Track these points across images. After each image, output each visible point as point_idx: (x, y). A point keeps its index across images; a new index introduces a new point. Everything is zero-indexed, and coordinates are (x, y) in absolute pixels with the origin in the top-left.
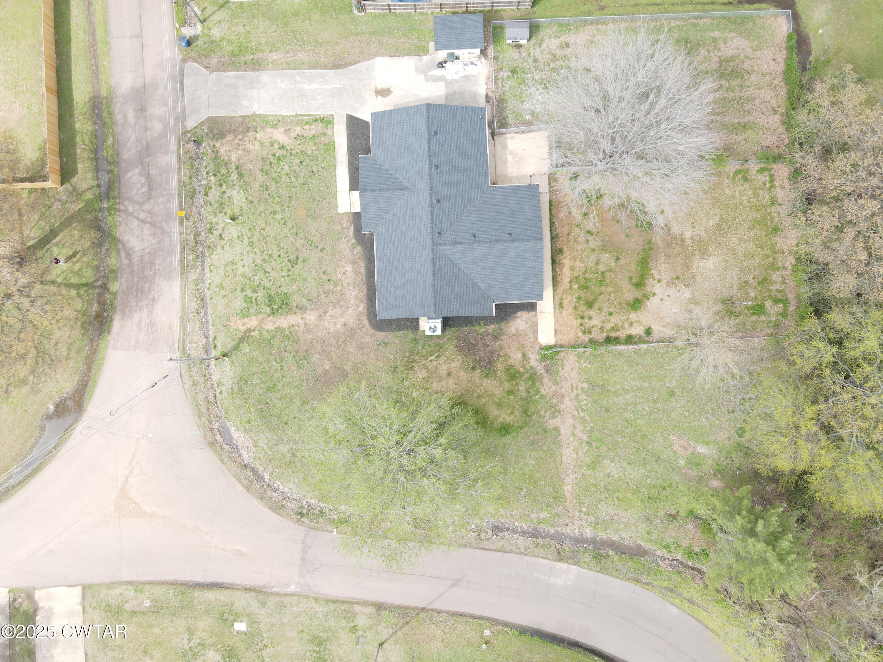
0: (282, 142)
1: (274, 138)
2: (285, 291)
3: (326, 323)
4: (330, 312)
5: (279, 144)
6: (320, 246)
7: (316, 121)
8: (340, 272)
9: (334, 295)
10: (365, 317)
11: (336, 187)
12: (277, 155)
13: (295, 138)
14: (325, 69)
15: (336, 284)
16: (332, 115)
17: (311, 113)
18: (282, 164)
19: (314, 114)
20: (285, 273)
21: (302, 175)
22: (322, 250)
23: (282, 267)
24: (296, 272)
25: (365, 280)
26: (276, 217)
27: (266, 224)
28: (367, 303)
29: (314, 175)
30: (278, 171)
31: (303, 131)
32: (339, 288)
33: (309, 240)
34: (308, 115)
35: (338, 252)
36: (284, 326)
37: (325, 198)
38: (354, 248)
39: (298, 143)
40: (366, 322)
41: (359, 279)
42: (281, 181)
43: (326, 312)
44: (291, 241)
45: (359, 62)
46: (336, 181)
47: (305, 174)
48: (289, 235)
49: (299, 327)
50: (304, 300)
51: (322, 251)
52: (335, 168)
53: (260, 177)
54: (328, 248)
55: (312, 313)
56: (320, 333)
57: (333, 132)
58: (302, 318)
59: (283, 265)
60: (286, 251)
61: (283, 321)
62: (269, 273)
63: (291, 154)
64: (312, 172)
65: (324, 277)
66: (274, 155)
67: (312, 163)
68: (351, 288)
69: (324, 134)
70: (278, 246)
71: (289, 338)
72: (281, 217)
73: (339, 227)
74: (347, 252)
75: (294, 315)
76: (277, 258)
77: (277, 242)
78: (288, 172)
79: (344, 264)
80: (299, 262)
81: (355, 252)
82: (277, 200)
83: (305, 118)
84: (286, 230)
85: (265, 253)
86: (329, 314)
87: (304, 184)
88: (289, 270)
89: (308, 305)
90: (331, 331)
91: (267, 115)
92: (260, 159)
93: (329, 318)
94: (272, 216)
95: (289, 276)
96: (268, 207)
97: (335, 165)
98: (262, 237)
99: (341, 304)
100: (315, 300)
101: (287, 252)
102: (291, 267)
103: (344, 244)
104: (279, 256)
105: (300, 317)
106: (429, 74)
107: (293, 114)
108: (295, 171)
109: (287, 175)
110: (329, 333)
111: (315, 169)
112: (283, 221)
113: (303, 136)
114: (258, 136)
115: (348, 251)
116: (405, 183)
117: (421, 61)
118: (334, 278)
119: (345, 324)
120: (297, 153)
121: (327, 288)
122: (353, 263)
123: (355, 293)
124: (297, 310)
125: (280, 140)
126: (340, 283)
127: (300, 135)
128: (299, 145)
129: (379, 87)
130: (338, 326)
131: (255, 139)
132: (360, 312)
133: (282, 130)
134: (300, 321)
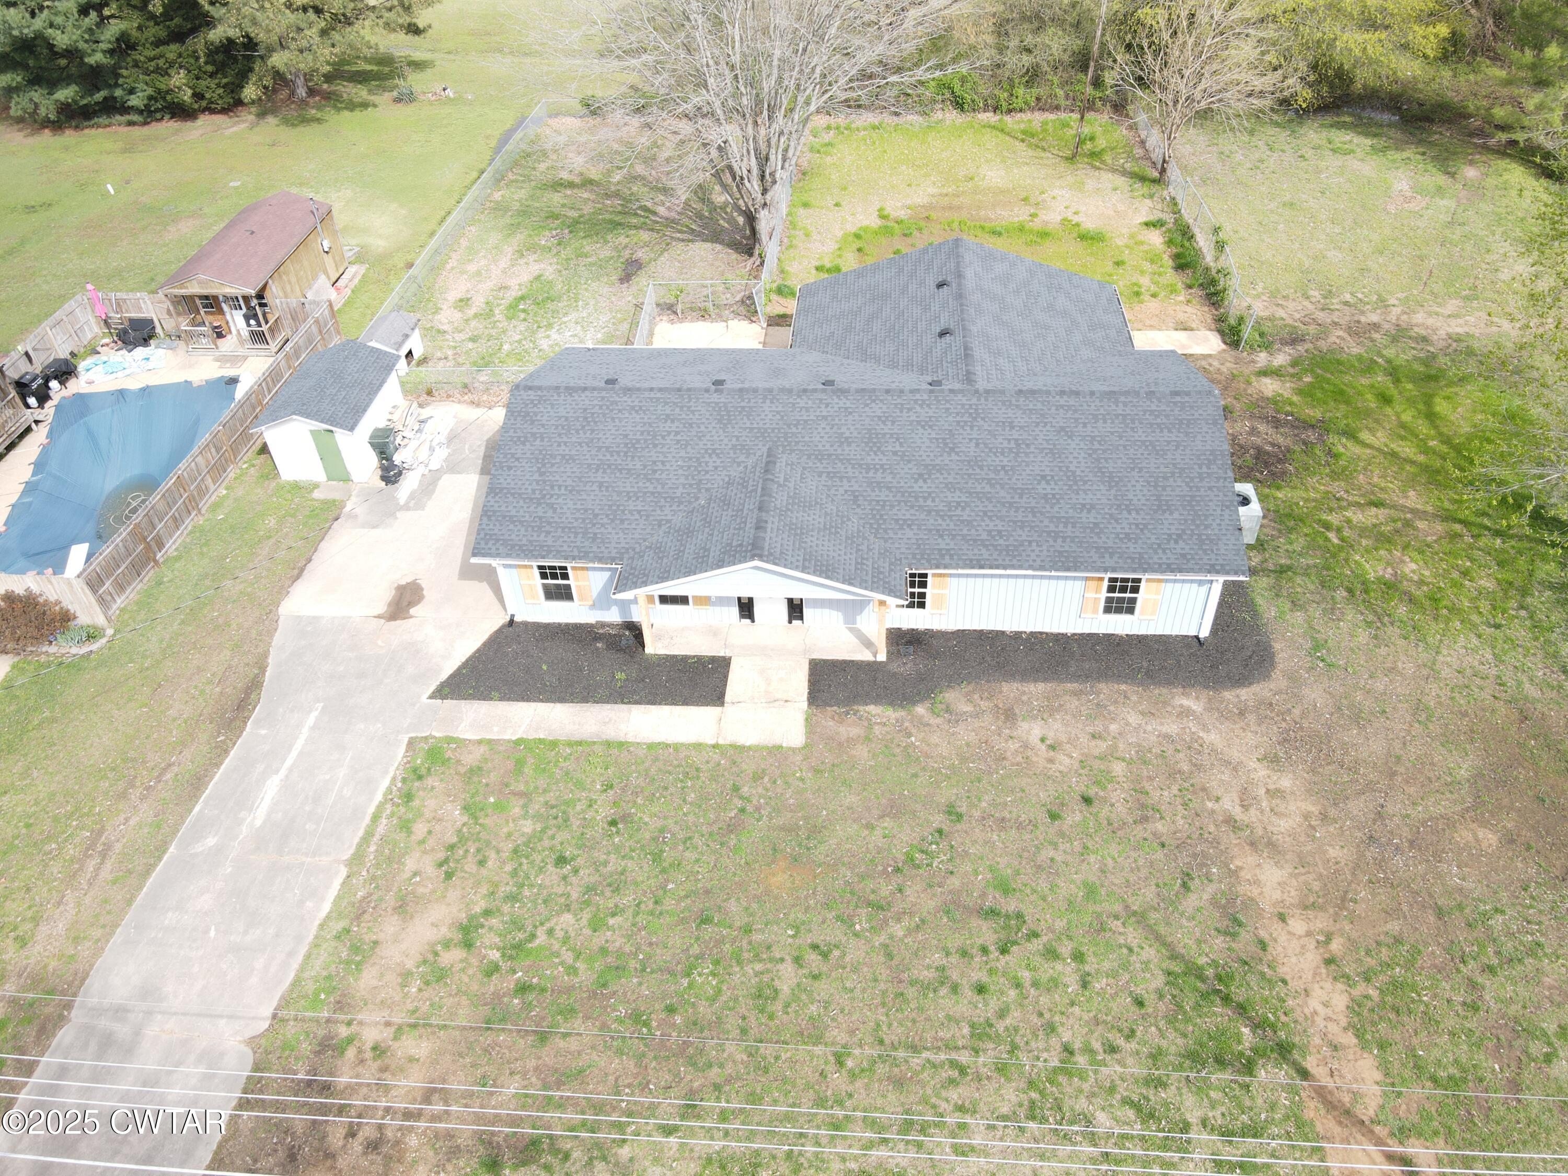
0: (444, 931)
1: (410, 964)
2: (1159, 981)
3: (1283, 825)
4: (1230, 804)
5: (447, 944)
6: (938, 820)
7: (408, 797)
8: (1051, 761)
9: (1147, 786)
10: (1228, 695)
11: (698, 746)
12: (495, 955)
13: (449, 876)
14: (226, 752)
15: (1104, 779)
16: (411, 743)
17: (371, 809)
18: (541, 938)
19: (379, 797)
20: (1068, 972)
21: (614, 864)
22: (953, 813)
23: (1035, 984)
24: (1060, 925)
25: (1075, 686)
26: (785, 988)
27: (818, 1040)
28: (1169, 683)
29: (626, 818)
30: (568, 957)
31: (431, 842)
32: (1118, 768)
33: (910, 859)
34: (375, 818)
35: (964, 760)
36: (1340, 1001)
37: (736, 789)
38: (948, 710)
39: (470, 866)
40: (1244, 693)
41: (1073, 704)
42: (619, 953)
43: (1230, 821)
44: (909, 932)
45: (266, 655)
46: (677, 747)
47: (617, 849)
48: (883, 938)
49: (1329, 938)
50: (1192, 901)
51: (960, 816)
52: (621, 745)
53: (573, 1044)
54: (947, 793)
55: (1245, 875)
56: (1333, 852)
57: (480, 742)
58: (1282, 918)
59: (1026, 976)
60: (954, 959)
61: (1314, 1003)
62: (1068, 1050)
63: (512, 898)
64: (613, 823)
65: (1074, 816)
66: (492, 970)
67: (575, 823)
68: (1113, 727)
69: (475, 771)
70: (926, 988)
71: (1396, 986)
72: (787, 969)
73: (861, 752)
74: (965, 734)
75: (1275, 950)
76: (994, 1004)
77: (911, 992)
78: (586, 916)
79: (1013, 746)
80: (1011, 905)
81: (968, 708)
82: (703, 977)
83: (381, 829)
84: (855, 952)
85: (964, 1058)
86: (1237, 812)
87: (657, 857)
88: (1051, 954)
89: (1211, 889)
90: (1315, 810)
91: (297, 982)
92: (487, 1039)
93: (1253, 811)
94: (778, 1007)
95: (1078, 957)
96: (732, 1023)
97: (608, 744)
98: (882, 1069)
99: (1185, 767)
100: (1184, 859)
101: (964, 953)
102: (1036, 945)
103: (934, 739)
104: (981, 989)
105: (1277, 926)
106: (402, 502)
107: (343, 872)
108: (590, 889)
109: (596, 925)
110: (1324, 817)
111: (603, 812)
112: (813, 958)
113: (452, 847)
114: (371, 1035)
115: (960, 729)
116: (750, 462)
117: (353, 516)
118: (1079, 785)
119: (1271, 760)
120: (514, 873)
121: (1121, 808)
122: (1010, 716)
123: (1134, 719)
124: (1245, 936)
125: (431, 935)
126: (1096, 764)
127: (441, 855)
128: (482, 863)
129: (381, 608)
130: (1286, 782)
131: (379, 1050)
132: (1209, 709)
133: (390, 926)
134: (1297, 925)
